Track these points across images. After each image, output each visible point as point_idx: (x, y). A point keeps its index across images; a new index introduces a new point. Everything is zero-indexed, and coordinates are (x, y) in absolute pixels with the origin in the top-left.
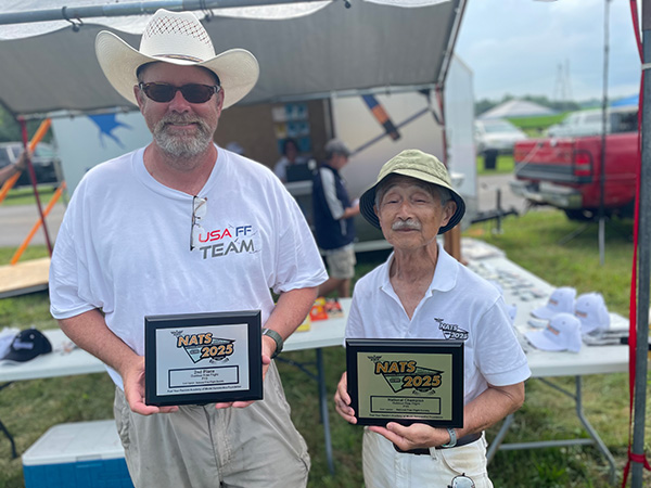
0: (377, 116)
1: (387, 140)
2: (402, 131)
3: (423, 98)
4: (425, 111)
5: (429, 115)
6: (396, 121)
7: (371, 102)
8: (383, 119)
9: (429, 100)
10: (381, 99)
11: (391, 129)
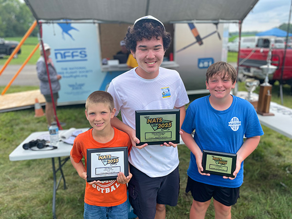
0: (193, 34)
1: (197, 44)
2: (204, 41)
3: (214, 26)
4: (215, 32)
5: (216, 34)
6: (202, 36)
7: (192, 27)
8: (196, 35)
9: (217, 28)
10: (196, 25)
11: (199, 40)
